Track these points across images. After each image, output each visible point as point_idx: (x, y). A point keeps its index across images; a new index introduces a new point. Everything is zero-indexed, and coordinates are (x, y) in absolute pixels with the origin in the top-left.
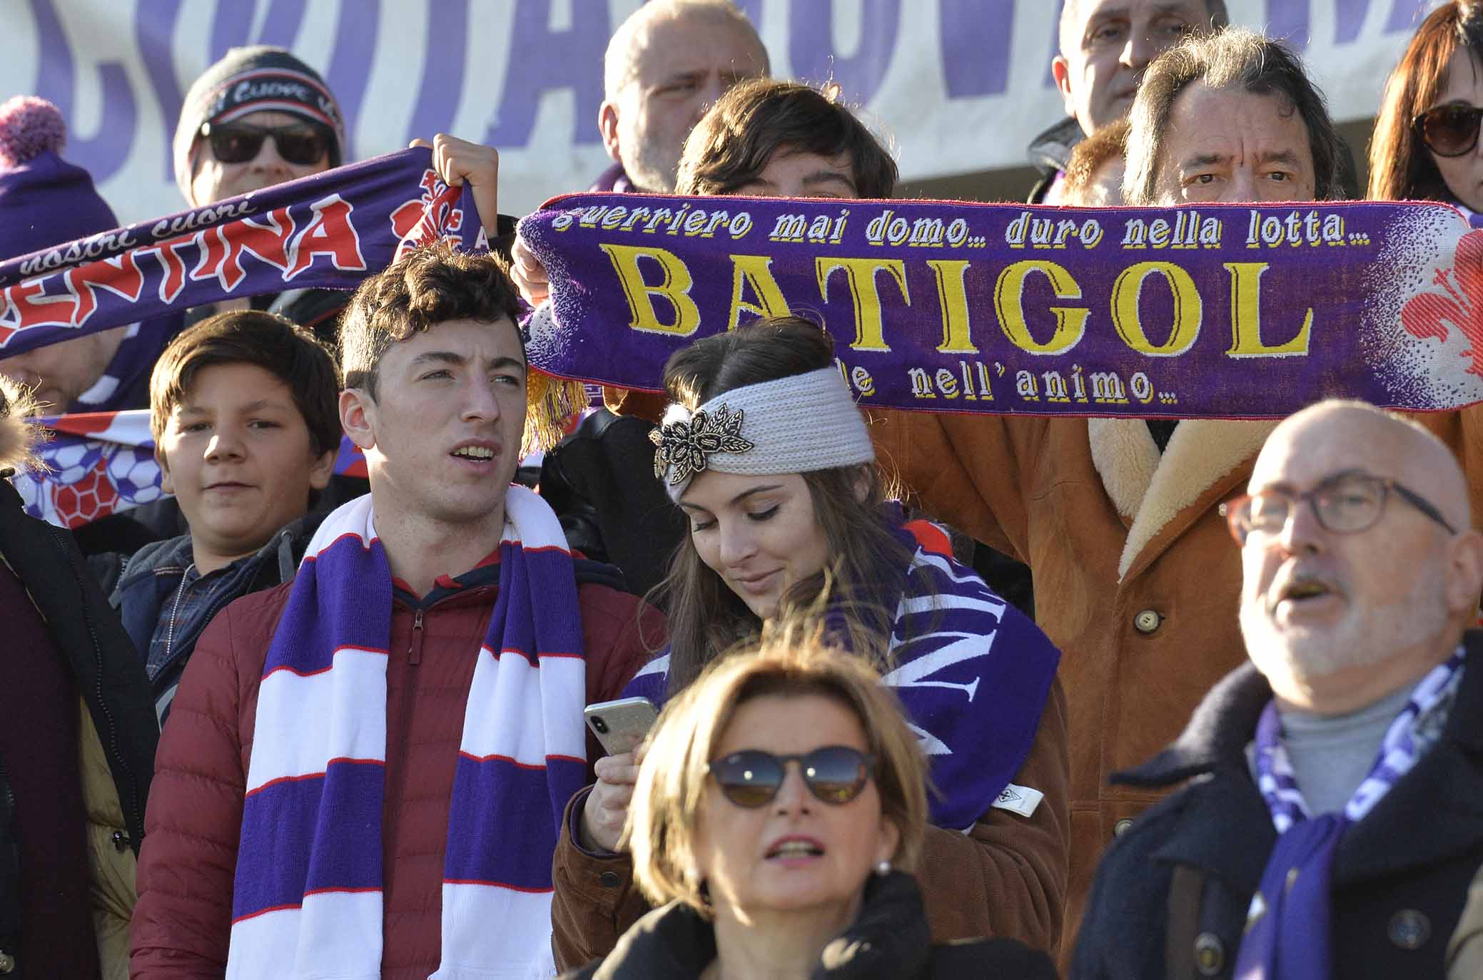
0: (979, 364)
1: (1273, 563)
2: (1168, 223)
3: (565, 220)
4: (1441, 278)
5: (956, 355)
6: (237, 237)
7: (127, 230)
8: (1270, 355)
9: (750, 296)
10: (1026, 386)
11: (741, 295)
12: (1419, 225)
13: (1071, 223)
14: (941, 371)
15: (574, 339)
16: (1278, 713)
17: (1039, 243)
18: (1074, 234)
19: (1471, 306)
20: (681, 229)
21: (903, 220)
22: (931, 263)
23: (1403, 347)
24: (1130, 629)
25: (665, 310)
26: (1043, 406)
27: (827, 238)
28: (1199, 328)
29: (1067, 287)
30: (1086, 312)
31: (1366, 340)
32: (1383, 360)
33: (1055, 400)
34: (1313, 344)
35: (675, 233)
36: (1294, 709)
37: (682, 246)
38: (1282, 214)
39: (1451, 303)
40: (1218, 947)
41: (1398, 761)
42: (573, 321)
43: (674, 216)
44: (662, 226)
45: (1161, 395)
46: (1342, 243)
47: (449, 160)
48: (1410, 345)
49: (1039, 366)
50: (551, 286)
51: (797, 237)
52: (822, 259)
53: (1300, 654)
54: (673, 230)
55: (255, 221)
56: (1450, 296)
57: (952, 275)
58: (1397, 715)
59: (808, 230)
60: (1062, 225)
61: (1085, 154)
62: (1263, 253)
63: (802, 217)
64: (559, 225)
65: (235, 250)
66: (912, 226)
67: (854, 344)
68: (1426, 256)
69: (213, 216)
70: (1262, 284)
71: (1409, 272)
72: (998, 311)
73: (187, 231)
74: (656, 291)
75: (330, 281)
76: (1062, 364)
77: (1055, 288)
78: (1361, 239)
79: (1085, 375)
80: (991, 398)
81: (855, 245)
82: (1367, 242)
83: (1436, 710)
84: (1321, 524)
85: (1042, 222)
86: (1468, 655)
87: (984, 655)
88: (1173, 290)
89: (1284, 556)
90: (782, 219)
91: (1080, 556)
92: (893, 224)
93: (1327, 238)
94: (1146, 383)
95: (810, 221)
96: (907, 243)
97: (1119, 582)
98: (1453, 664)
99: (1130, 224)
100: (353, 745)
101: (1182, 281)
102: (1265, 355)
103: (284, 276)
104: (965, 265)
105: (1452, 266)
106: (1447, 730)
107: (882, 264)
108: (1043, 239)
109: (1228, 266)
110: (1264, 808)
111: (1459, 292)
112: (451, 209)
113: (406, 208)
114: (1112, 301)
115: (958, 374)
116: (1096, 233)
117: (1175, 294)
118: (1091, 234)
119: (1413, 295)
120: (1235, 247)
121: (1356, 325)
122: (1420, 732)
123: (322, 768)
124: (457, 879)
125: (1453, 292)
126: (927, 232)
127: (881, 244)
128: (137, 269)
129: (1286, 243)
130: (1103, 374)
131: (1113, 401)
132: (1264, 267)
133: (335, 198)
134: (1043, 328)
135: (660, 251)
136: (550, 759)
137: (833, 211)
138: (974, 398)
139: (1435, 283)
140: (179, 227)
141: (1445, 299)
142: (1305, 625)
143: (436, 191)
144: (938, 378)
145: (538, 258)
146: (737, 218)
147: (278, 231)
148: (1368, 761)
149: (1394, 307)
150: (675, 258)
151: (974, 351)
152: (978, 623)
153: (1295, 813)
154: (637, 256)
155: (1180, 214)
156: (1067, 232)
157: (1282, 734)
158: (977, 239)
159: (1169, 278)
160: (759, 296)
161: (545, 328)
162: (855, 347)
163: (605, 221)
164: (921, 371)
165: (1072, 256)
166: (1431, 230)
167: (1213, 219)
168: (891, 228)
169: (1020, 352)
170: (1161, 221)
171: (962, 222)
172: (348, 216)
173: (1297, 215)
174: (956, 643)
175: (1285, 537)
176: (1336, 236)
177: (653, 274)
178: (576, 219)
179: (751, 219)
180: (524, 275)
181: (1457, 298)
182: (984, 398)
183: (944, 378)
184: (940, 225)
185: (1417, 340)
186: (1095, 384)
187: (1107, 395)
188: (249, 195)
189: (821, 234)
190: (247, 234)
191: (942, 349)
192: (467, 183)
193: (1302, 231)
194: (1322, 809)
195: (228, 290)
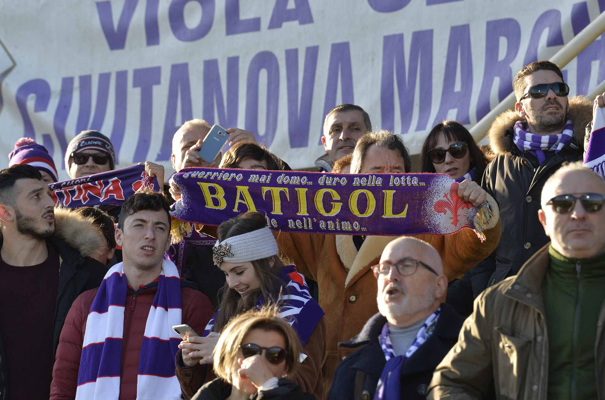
0: (309, 218)
1: (386, 284)
2: (366, 178)
3: (187, 175)
4: (446, 196)
5: (302, 216)
6: (86, 188)
7: (53, 184)
8: (395, 217)
9: (241, 198)
10: (322, 225)
11: (239, 198)
12: (440, 180)
13: (338, 178)
14: (298, 220)
15: (189, 210)
16: (388, 326)
17: (328, 184)
18: (339, 181)
19: (453, 204)
20: (222, 178)
21: (288, 177)
22: (296, 189)
23: (433, 215)
24: (348, 301)
25: (216, 202)
26: (327, 231)
27: (265, 181)
28: (374, 209)
29: (336, 196)
30: (341, 204)
31: (423, 213)
32: (427, 219)
33: (331, 229)
34: (408, 214)
35: (220, 179)
36: (393, 326)
37: (222, 183)
38: (400, 177)
39: (448, 203)
40: (369, 395)
41: (421, 341)
42: (188, 205)
43: (220, 175)
44: (216, 177)
45: (362, 228)
46: (417, 185)
47: (150, 170)
48: (436, 215)
49: (326, 219)
50: (182, 195)
51: (256, 181)
52: (264, 187)
53: (392, 310)
54: (219, 178)
55: (92, 184)
56: (448, 201)
57: (302, 193)
58: (422, 327)
59: (259, 179)
60: (335, 179)
61: (339, 164)
62: (394, 188)
63: (258, 175)
64: (185, 177)
65: (86, 192)
66: (291, 179)
67: (273, 212)
68: (442, 189)
69: (79, 182)
70: (393, 196)
71: (436, 193)
72: (315, 203)
73: (72, 185)
74: (213, 196)
75: (114, 203)
76: (333, 219)
77: (333, 197)
78: (423, 184)
79: (340, 222)
80: (312, 228)
81: (273, 183)
82: (425, 185)
83: (431, 326)
84: (399, 273)
85: (329, 178)
86: (441, 310)
87: (297, 314)
88: (367, 198)
89: (389, 282)
90: (252, 176)
91: (333, 279)
92: (285, 178)
93: (413, 184)
94: (358, 224)
95: (260, 177)
96: (289, 183)
97: (345, 287)
98: (437, 313)
99: (355, 179)
100: (113, 334)
101: (370, 195)
102: (393, 217)
103: (100, 200)
104: (306, 189)
105: (449, 192)
106: (434, 332)
107: (282, 189)
108: (329, 183)
109: (384, 191)
110: (382, 354)
111: (450, 200)
112: (150, 183)
113: (137, 182)
114: (349, 201)
115: (302, 221)
116: (345, 181)
117: (368, 199)
118: (344, 182)
119: (437, 200)
120: (386, 185)
121: (420, 208)
122: (427, 332)
123: (104, 340)
124: (142, 373)
125: (449, 200)
126: (295, 180)
127: (281, 183)
128: (57, 196)
129: (401, 184)
130: (345, 222)
131: (348, 230)
132: (394, 191)
133: (116, 178)
134: (328, 208)
135: (215, 184)
136: (171, 339)
137: (267, 174)
138: (307, 228)
139: (444, 197)
140: (69, 184)
141: (447, 202)
142: (394, 302)
143: (146, 178)
144: (296, 222)
145: (178, 186)
146: (238, 175)
147: (99, 187)
148: (412, 340)
149: (432, 204)
150: (220, 186)
151: (308, 215)
152: (297, 304)
153: (391, 355)
154: (208, 186)
155: (370, 176)
156: (336, 181)
157: (389, 333)
158: (310, 182)
159: (366, 194)
160: (244, 198)
161: (180, 207)
162: (272, 213)
163: (199, 175)
164: (292, 220)
165: (338, 187)
166: (443, 182)
167: (380, 178)
168: (284, 179)
169: (321, 215)
170: (364, 178)
171: (305, 177)
172: (120, 183)
173: (404, 177)
174: (290, 310)
175: (389, 277)
176: (416, 183)
177: (213, 191)
178: (190, 175)
179: (243, 176)
180: (173, 191)
181: (450, 202)
182: (310, 228)
183: (298, 222)
184: (299, 178)
185: (437, 213)
186: (343, 225)
187: (346, 228)
188: (90, 176)
189: (263, 180)
190: (89, 188)
191: (298, 214)
192: (155, 176)
193: (406, 181)
194: (399, 354)
195: (84, 204)
